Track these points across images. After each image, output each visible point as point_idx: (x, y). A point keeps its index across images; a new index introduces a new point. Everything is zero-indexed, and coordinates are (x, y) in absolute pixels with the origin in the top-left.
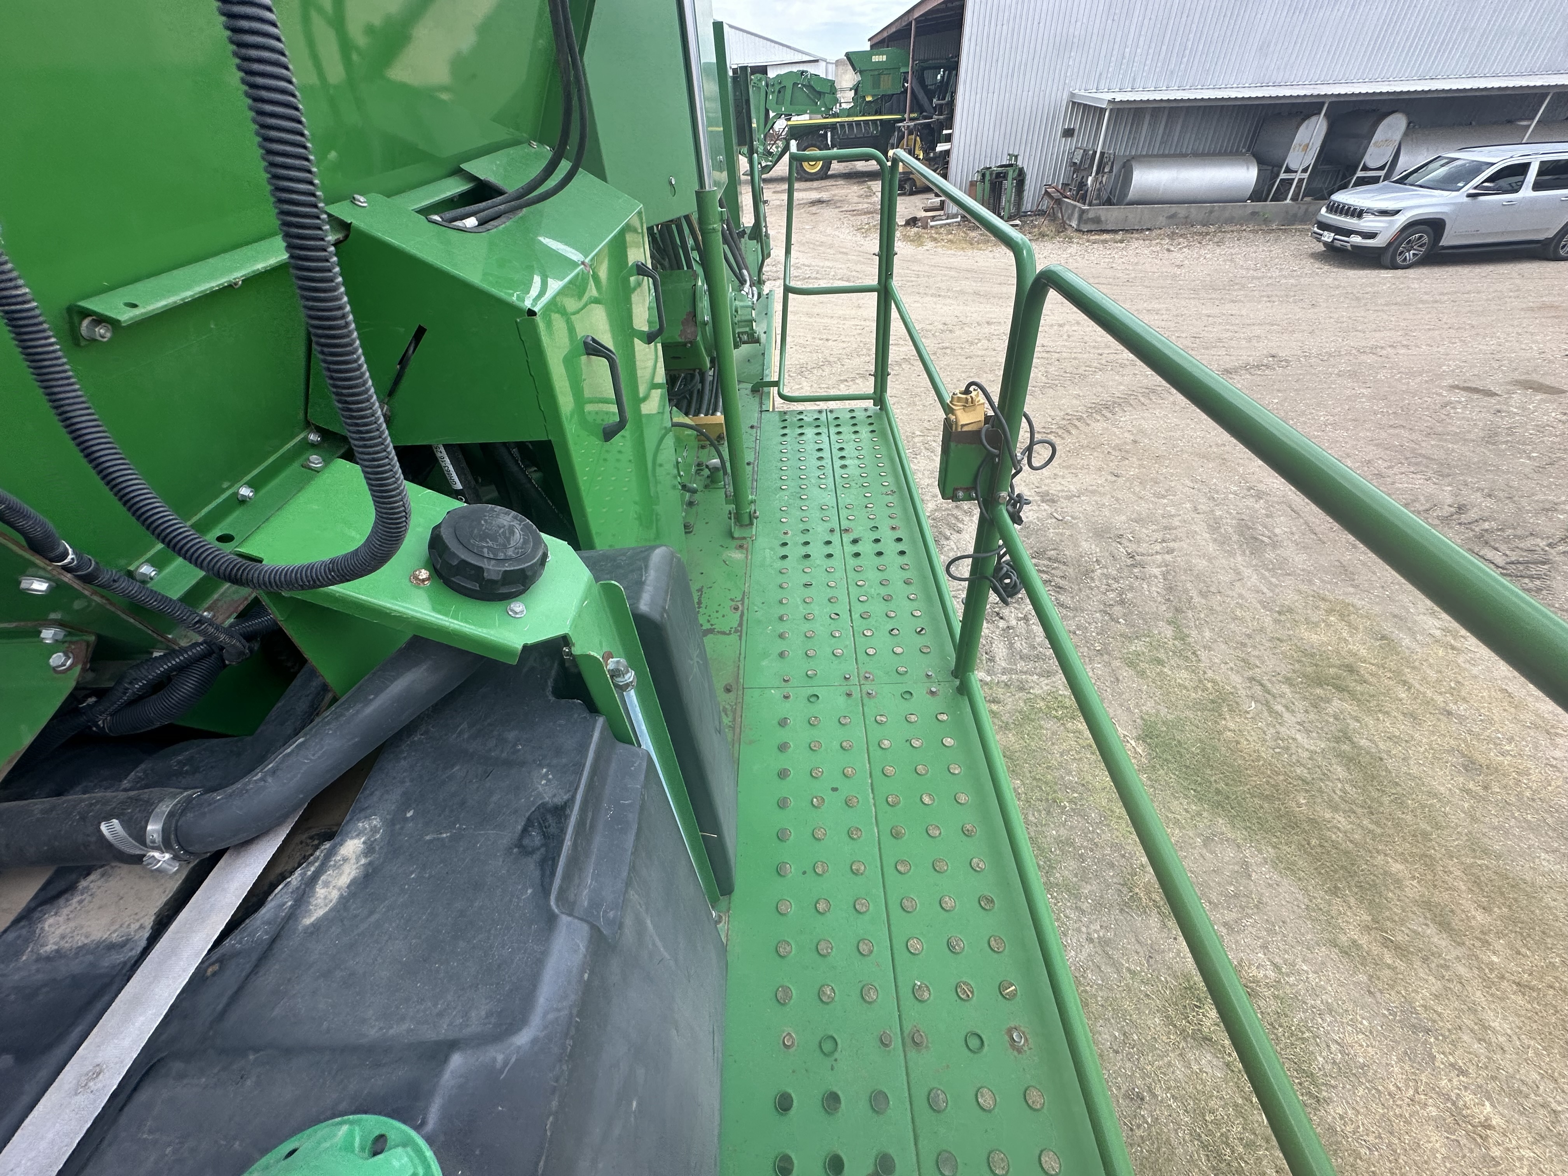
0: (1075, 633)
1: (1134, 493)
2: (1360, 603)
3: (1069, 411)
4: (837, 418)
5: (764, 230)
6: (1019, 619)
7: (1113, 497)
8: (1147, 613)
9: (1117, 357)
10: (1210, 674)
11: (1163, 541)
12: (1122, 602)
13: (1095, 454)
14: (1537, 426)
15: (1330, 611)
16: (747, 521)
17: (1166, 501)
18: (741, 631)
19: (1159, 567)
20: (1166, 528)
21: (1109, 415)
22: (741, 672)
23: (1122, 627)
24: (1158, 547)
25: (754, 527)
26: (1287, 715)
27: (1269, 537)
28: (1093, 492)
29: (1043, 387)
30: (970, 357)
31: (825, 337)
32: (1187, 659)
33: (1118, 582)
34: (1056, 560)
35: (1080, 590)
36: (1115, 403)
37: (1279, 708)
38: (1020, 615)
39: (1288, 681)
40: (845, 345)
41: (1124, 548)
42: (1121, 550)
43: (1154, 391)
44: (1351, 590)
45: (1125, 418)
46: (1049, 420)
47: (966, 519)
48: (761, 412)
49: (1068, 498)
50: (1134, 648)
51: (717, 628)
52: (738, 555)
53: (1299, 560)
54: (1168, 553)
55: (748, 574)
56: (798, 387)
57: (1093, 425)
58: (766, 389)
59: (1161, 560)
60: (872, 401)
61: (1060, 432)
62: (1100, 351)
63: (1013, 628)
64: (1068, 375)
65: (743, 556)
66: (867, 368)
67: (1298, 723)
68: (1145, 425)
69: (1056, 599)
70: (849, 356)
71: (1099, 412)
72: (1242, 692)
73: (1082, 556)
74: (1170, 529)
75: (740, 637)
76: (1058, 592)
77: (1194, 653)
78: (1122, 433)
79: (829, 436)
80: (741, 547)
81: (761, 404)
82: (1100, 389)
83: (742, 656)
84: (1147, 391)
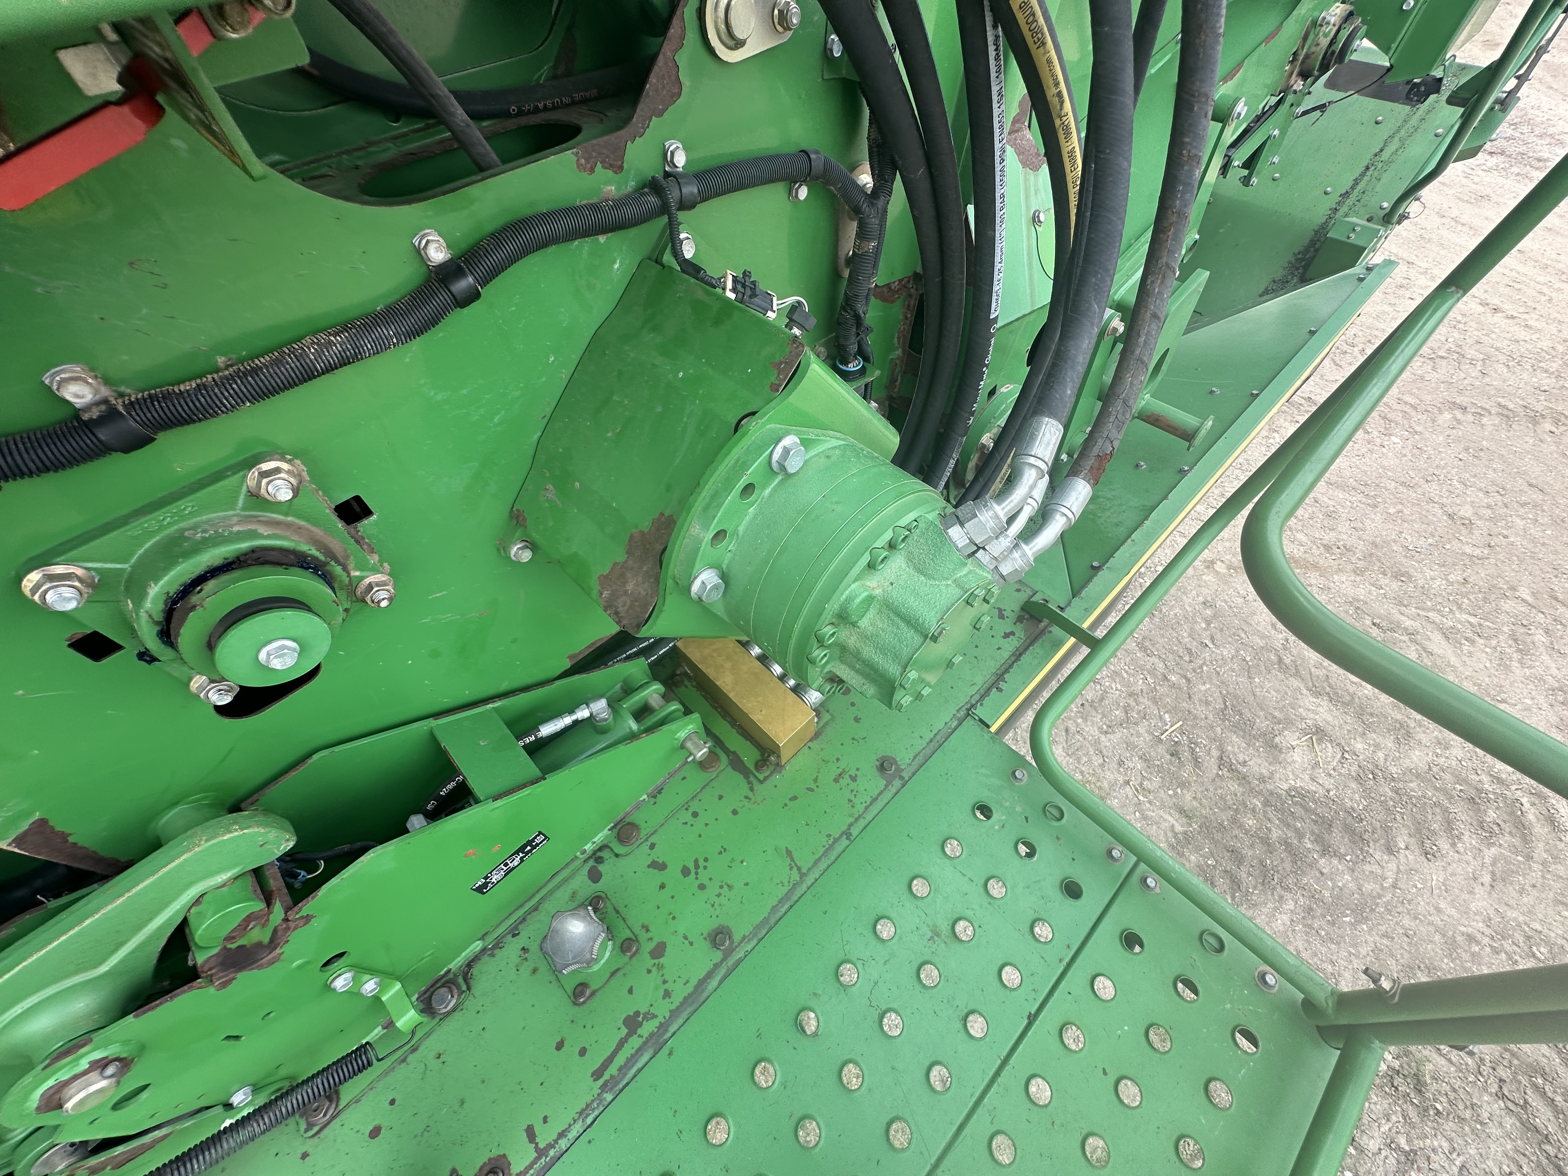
5: (1512, 83)
31: (1496, 301)
38: (1402, 1141)
40: (1522, 334)
47: (1469, 840)
48: (967, 714)
58: (1053, 632)
63: (1361, 1150)
66: (1531, 400)
70: (1514, 361)
81: (996, 683)
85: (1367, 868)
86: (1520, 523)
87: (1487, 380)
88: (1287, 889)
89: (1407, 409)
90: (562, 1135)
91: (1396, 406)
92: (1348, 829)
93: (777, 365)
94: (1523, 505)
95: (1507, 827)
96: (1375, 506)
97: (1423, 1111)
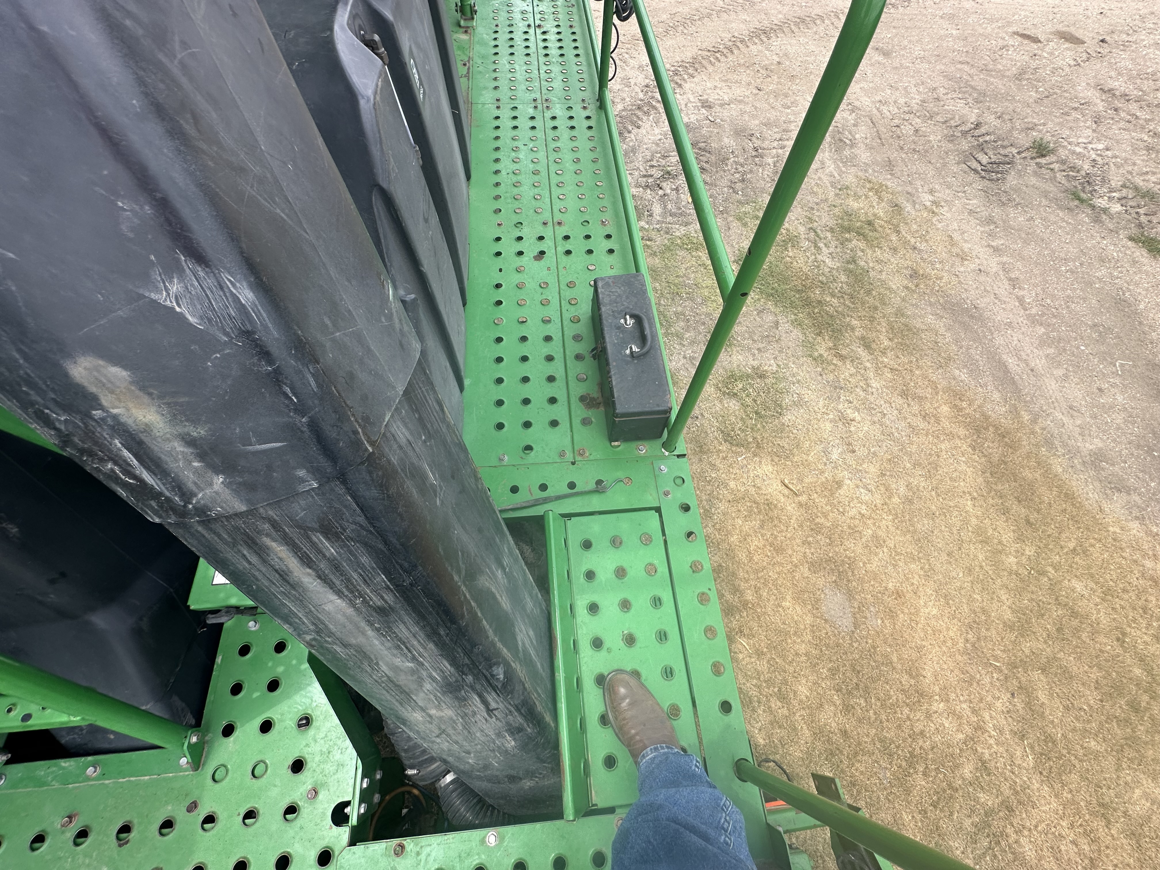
1: (769, 103)
2: (889, 184)
3: (736, 34)
6: (672, 190)
7: (753, 106)
8: (757, 188)
11: (780, 140)
12: (743, 180)
13: (748, 72)
14: (1053, 68)
15: (870, 189)
16: (469, 14)
17: (789, 111)
19: (773, 158)
20: (784, 131)
21: (765, 39)
23: (739, 196)
24: (775, 144)
25: (475, 20)
26: (824, 249)
27: (850, 140)
28: (740, 102)
29: (720, 11)
33: (743, 167)
34: (704, 150)
35: (717, 172)
36: (772, 29)
37: (821, 245)
39: (832, 230)
41: (753, 144)
42: (751, 145)
43: (803, 21)
44: (889, 177)
45: (776, 42)
46: (719, 40)
49: (721, 105)
50: (744, 210)
52: (464, 37)
53: (864, 156)
54: (781, 148)
55: (472, 47)
57: (752, 47)
59: (775, 153)
61: (725, 51)
65: (469, 37)
67: (830, 254)
68: (791, 50)
71: (758, 36)
72: (803, 236)
73: (722, 148)
74: (787, 131)
75: (468, 79)
78: (772, 56)
80: (466, 32)
82: (764, 17)
84: (798, 20)
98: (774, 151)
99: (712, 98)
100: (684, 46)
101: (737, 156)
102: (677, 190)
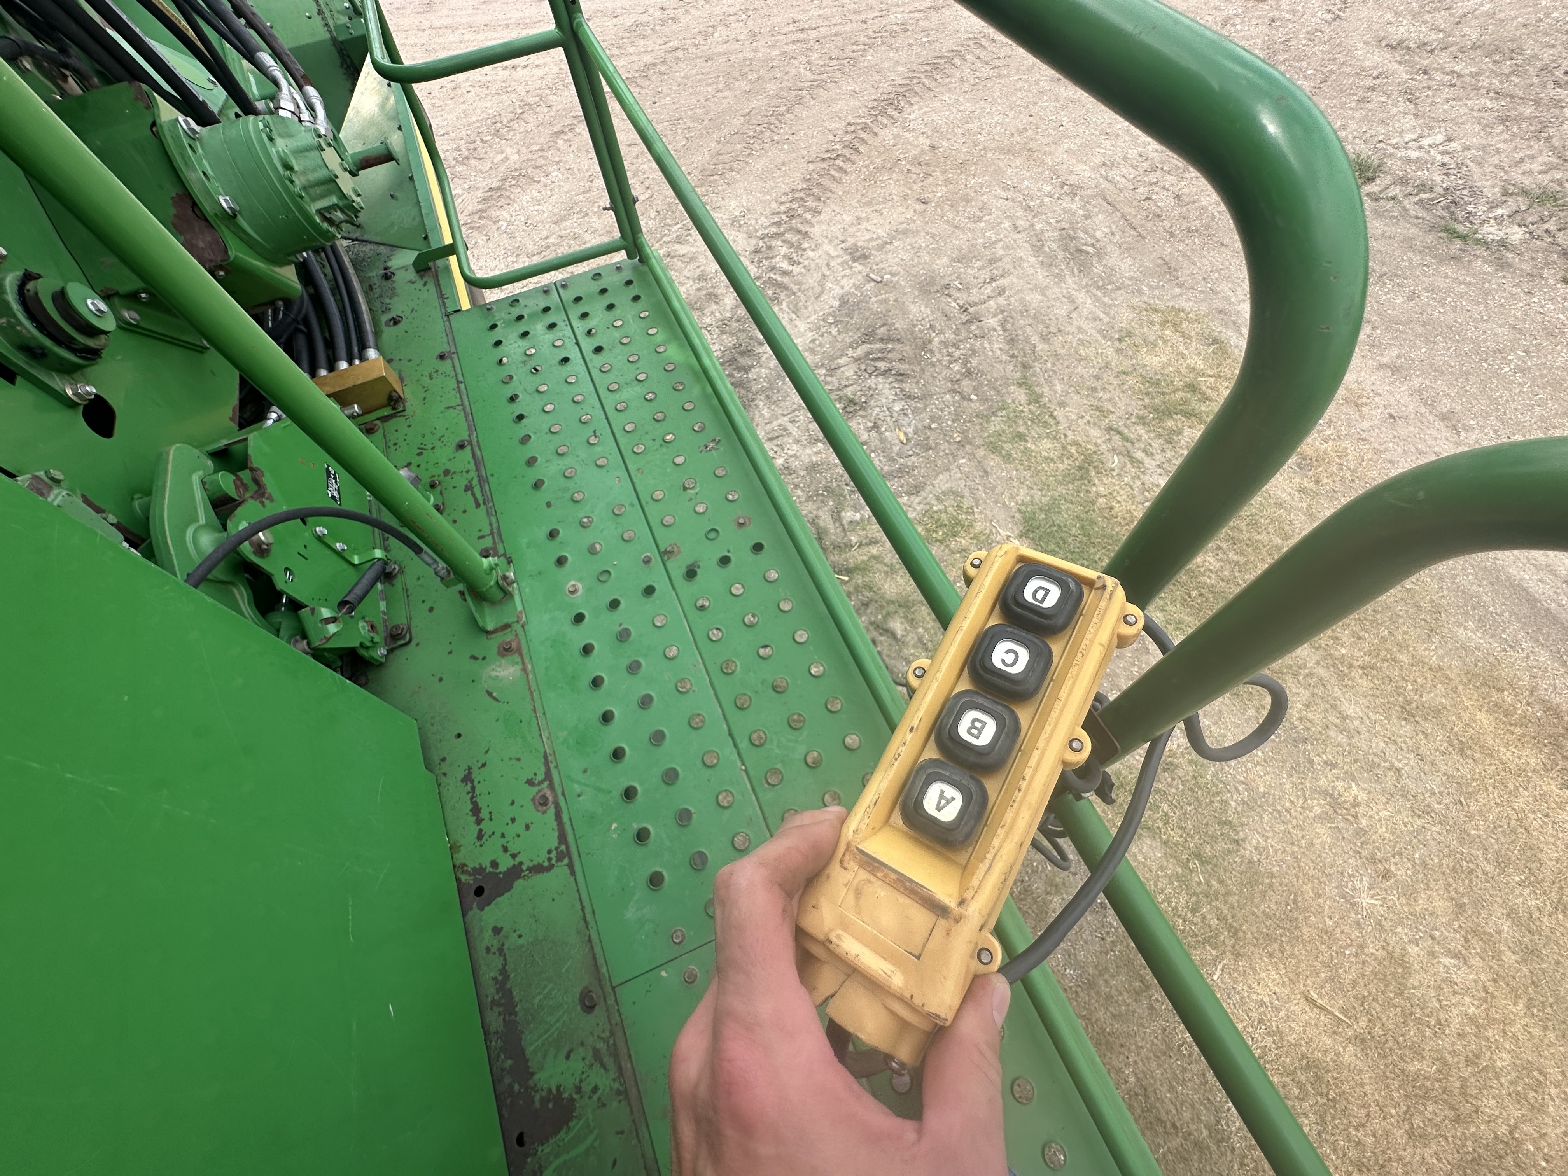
0: (930, 428)
1: (948, 222)
2: (1188, 306)
3: (850, 119)
4: (578, 299)
6: (869, 430)
7: (927, 233)
8: (996, 380)
9: (884, 21)
10: (1071, 437)
11: (992, 280)
12: (969, 373)
13: (895, 176)
15: (1164, 324)
16: (499, 595)
17: (983, 224)
18: (569, 854)
19: (995, 315)
20: (990, 261)
21: (895, 114)
22: (598, 949)
23: (976, 406)
24: (988, 290)
25: (517, 598)
26: (1147, 461)
27: (1093, 245)
28: (905, 232)
29: (811, 88)
30: (711, 58)
32: (1046, 425)
33: (958, 348)
34: (889, 340)
35: (923, 370)
36: (897, 94)
37: (1139, 455)
39: (1142, 421)
40: (540, 72)
41: (955, 300)
42: (953, 304)
43: (936, 67)
44: (1178, 290)
45: (915, 115)
46: (831, 137)
48: (448, 315)
49: (880, 248)
50: (993, 428)
51: (526, 860)
52: (508, 670)
53: (1126, 267)
54: (1000, 295)
55: (539, 713)
56: (500, 157)
57: (882, 133)
58: (440, 263)
59: (995, 306)
60: (623, 252)
61: (847, 152)
62: (862, 17)
63: (866, 443)
64: (835, 62)
65: (518, 668)
67: (1159, 466)
68: (939, 120)
69: (902, 391)
71: (883, 112)
72: (1103, 448)
73: (914, 326)
74: (995, 262)
75: (571, 866)
76: (902, 381)
77: (1051, 416)
78: (916, 138)
79: (577, 343)
80: (506, 650)
81: (442, 297)
82: (878, 78)
83: (588, 910)
84: (929, 68)
85: (763, 359)
86: (645, 166)
87: (554, 109)
88: (753, 400)
89: (540, 154)
90: (491, 524)
91: (534, 157)
92: (742, 353)
93: (137, 99)
94: (637, 157)
95: (778, 291)
96: (587, 214)
97: (863, 408)
98: (992, 302)
99: (861, 239)
100: (783, 164)
101: (942, 332)
102: (876, 426)
